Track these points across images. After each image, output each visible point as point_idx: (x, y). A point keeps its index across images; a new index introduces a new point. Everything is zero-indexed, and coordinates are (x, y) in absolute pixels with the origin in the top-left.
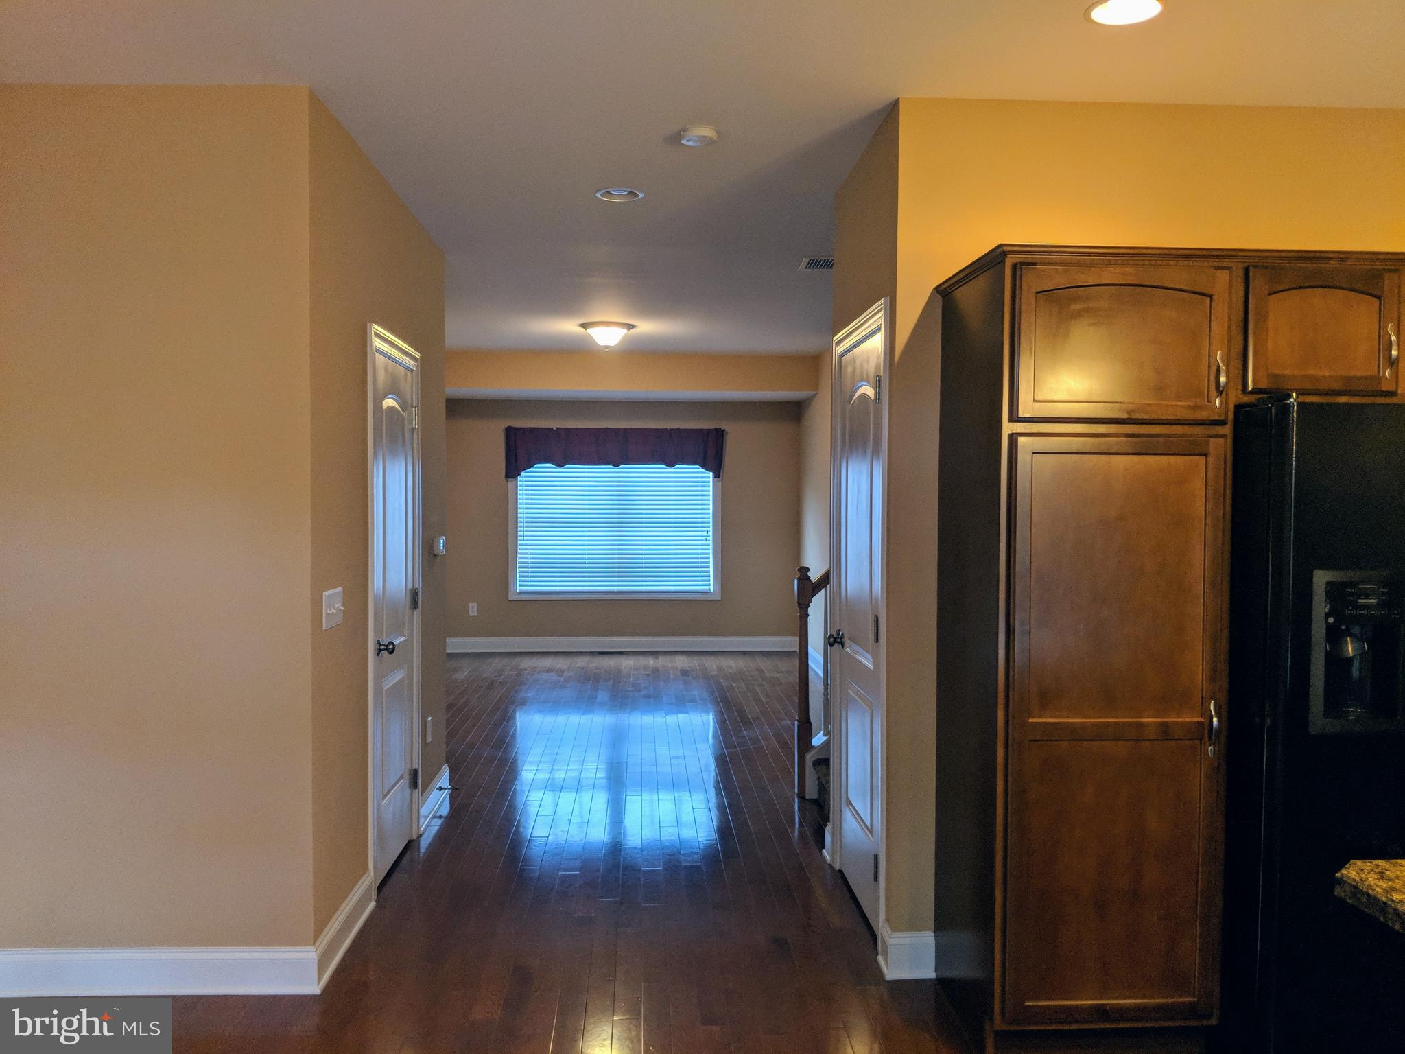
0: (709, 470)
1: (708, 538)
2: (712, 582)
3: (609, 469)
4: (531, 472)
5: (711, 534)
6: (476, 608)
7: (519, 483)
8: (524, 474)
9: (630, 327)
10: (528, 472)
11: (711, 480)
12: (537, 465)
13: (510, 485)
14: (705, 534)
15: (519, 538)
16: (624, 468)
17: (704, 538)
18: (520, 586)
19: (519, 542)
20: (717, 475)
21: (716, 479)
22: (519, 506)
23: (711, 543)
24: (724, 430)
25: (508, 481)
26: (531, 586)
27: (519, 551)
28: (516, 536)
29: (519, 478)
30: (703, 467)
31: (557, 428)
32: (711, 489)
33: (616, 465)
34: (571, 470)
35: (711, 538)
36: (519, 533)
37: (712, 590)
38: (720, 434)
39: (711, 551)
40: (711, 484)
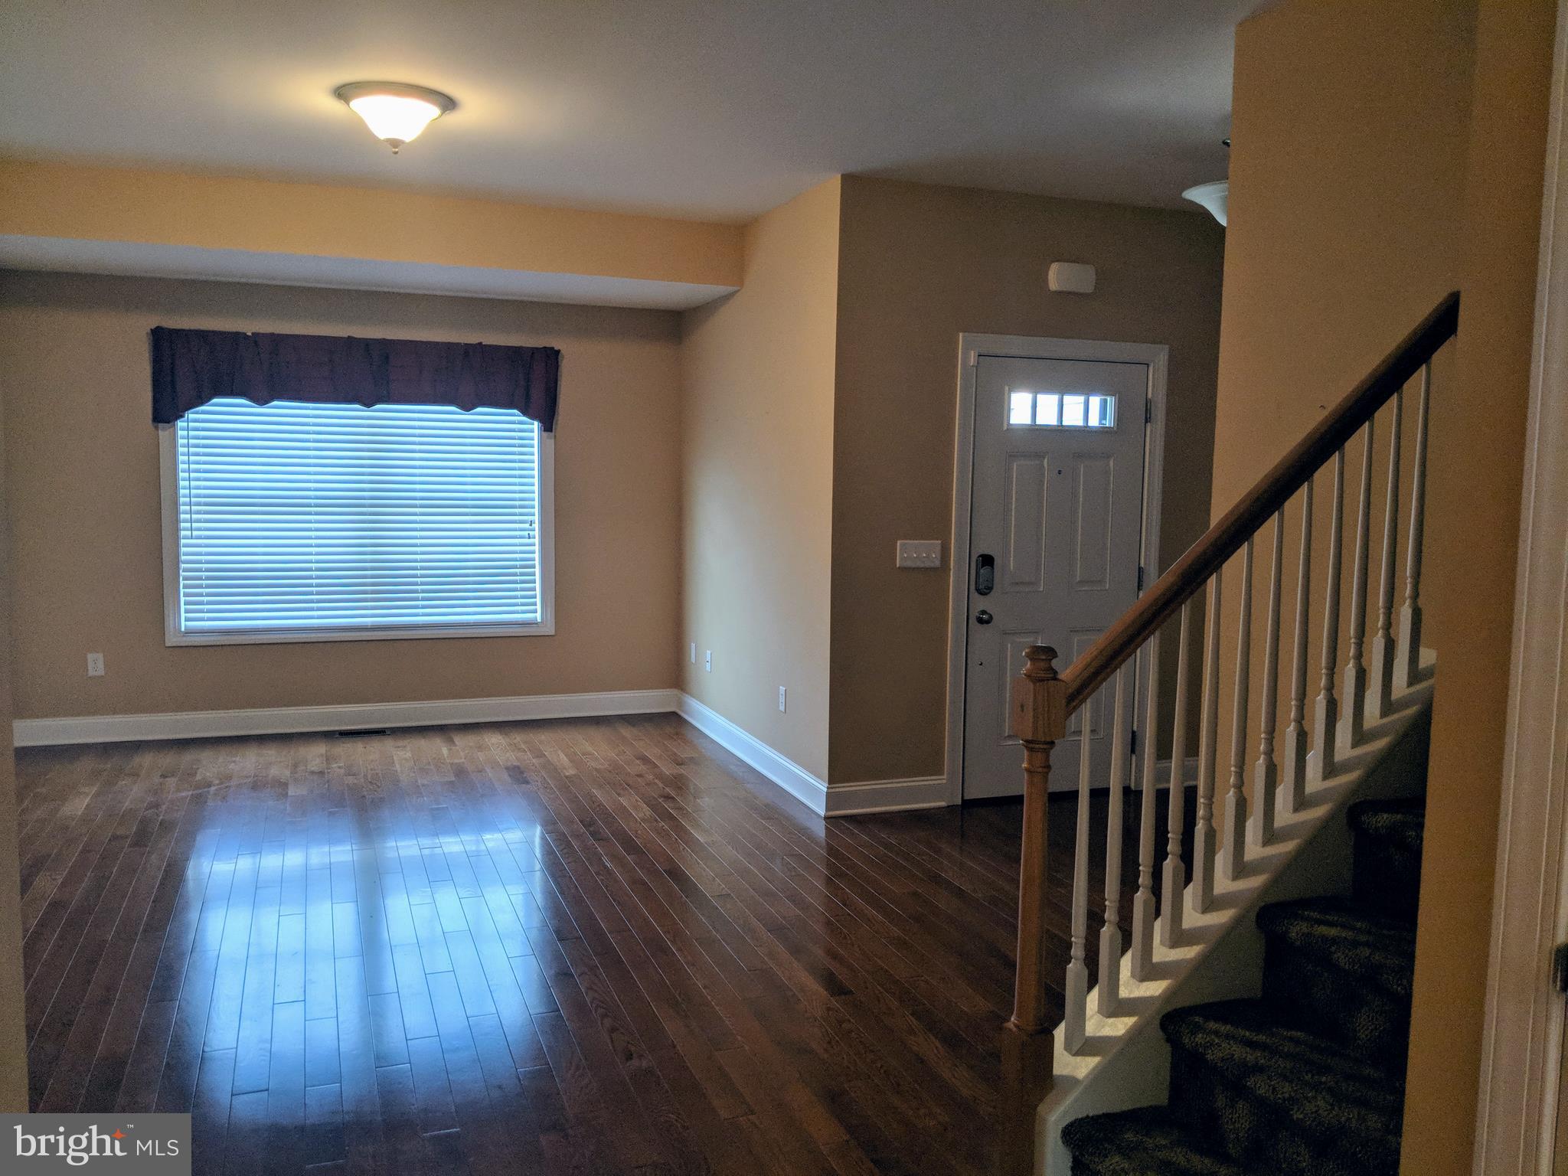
0: (533, 417)
1: (531, 533)
2: (539, 607)
3: (355, 410)
4: (204, 412)
5: (536, 526)
6: (101, 665)
7: (180, 433)
8: (191, 415)
9: (448, 103)
10: (197, 413)
11: (536, 435)
12: (215, 400)
13: (163, 434)
14: (527, 526)
15: (183, 533)
16: (384, 412)
17: (526, 533)
18: (187, 620)
19: (183, 541)
20: (548, 426)
21: (545, 434)
22: (181, 475)
23: (537, 541)
24: (558, 352)
25: (157, 428)
26: (210, 619)
27: (183, 558)
28: (177, 530)
29: (180, 424)
30: (525, 413)
31: (252, 333)
32: (536, 450)
33: (368, 403)
34: (281, 409)
35: (537, 533)
36: (183, 525)
37: (539, 620)
38: (552, 357)
39: (537, 556)
40: (536, 442)
